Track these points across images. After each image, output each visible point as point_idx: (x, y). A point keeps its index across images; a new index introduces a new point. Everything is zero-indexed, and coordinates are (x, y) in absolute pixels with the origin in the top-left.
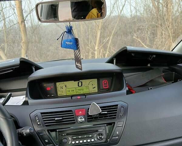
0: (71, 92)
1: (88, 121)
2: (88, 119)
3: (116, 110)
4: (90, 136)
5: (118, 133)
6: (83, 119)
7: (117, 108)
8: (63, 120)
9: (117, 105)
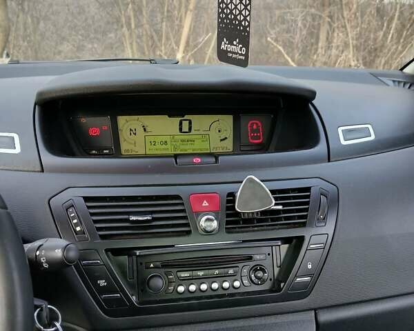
0: (158, 146)
1: (229, 231)
2: (228, 222)
3: (307, 203)
4: (231, 271)
5: (310, 267)
6: (215, 224)
7: (308, 197)
8: (154, 223)
9: (308, 189)
